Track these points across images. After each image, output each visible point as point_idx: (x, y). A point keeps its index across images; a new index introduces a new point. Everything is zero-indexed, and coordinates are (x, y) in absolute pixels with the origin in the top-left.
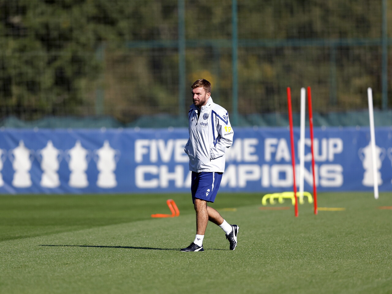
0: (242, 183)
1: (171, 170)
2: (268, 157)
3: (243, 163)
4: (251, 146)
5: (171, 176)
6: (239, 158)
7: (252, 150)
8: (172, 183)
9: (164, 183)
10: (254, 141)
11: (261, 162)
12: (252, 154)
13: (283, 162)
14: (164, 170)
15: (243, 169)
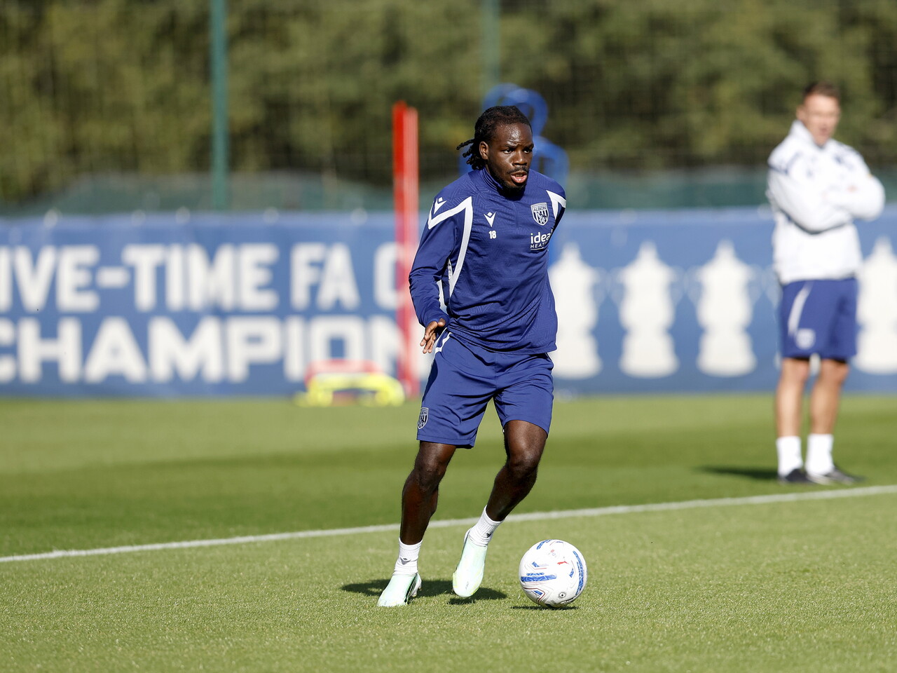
0: (238, 370)
1: (49, 331)
2: (300, 296)
3: (239, 312)
4: (260, 265)
5: (48, 350)
6: (228, 300)
7: (262, 276)
8: (50, 368)
9: (30, 370)
10: (266, 253)
11: (283, 311)
12: (261, 288)
13: (338, 309)
14: (29, 331)
15: (238, 329)
